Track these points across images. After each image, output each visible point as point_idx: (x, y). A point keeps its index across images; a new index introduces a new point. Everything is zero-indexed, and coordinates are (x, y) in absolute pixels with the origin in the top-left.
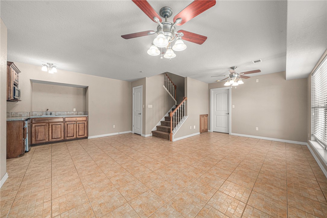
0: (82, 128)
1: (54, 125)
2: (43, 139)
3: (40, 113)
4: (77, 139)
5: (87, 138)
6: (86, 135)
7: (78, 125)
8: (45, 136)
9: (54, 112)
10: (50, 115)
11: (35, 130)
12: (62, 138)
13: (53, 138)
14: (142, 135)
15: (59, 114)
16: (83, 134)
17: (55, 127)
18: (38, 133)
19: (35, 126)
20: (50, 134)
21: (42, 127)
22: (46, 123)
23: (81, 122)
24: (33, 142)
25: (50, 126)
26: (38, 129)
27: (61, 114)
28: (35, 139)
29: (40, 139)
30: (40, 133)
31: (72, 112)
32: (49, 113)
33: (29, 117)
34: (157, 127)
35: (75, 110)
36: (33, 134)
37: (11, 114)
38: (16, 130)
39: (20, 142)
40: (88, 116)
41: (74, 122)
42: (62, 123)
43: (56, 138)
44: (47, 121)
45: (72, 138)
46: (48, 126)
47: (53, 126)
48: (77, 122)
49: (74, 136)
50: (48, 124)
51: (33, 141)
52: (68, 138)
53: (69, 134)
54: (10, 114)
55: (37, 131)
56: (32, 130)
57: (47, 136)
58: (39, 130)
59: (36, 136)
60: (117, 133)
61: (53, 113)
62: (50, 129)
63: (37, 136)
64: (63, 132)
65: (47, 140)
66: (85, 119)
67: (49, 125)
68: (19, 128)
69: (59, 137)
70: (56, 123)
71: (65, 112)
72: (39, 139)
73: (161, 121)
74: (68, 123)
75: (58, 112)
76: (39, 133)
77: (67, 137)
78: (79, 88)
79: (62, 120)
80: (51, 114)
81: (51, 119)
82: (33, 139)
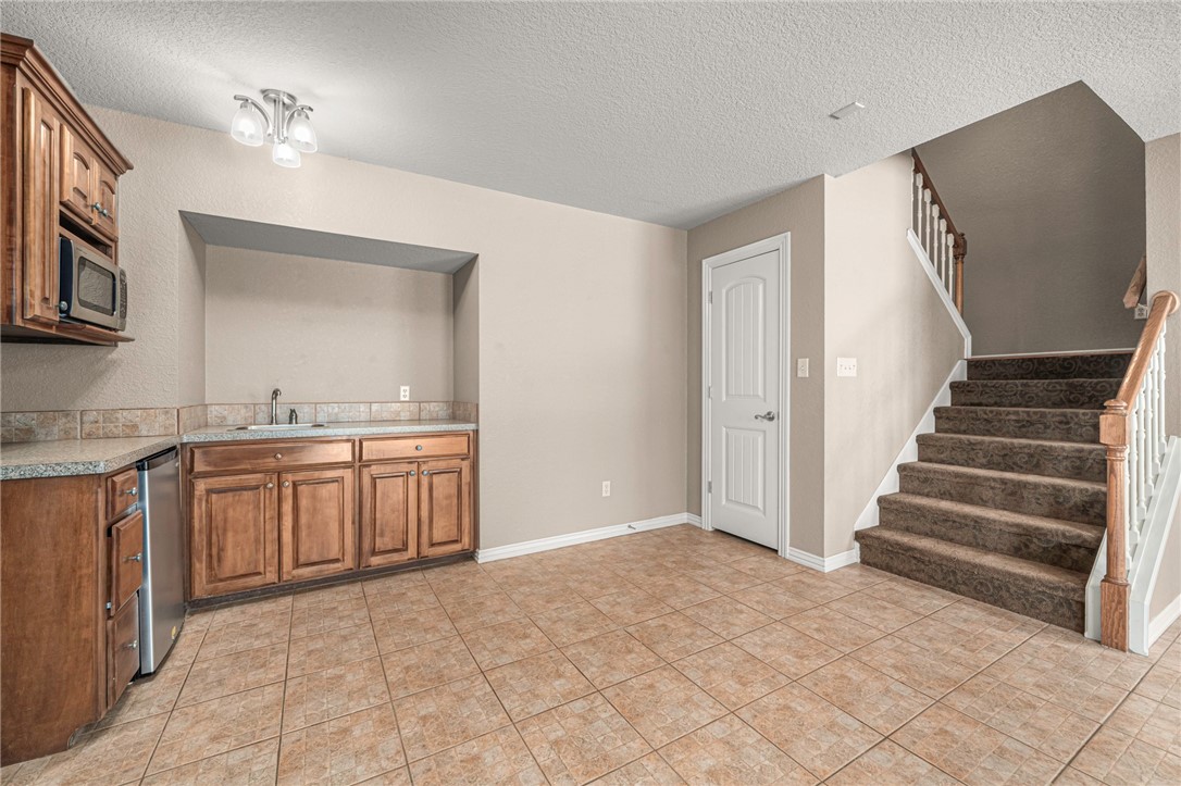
0: (448, 497)
1: (304, 482)
2: (251, 569)
3: (243, 411)
4: (422, 563)
5: (469, 556)
6: (466, 540)
7: (425, 481)
8: (257, 551)
9: (306, 409)
10: (291, 423)
11: (210, 516)
12: (349, 563)
13: (302, 559)
14: (788, 552)
15: (333, 418)
16: (454, 535)
17: (314, 497)
18: (225, 530)
19: (209, 492)
20: (287, 536)
21: (247, 495)
22: (265, 472)
23: (442, 465)
24: (201, 588)
25: (288, 491)
26: (225, 511)
27: (343, 417)
28: (210, 567)
29: (235, 566)
30: (236, 532)
31: (395, 406)
32: (282, 413)
33: (174, 441)
34: (881, 500)
35: (405, 392)
36: (199, 540)
37: (82, 423)
38: (56, 545)
39: (86, 634)
40: (476, 432)
41: (404, 468)
42: (348, 474)
43: (315, 558)
44: (270, 462)
45: (395, 557)
46: (275, 492)
47: (301, 488)
48: (424, 467)
49: (405, 548)
50: (275, 477)
51: (197, 577)
52: (376, 561)
53: (382, 535)
54: (74, 417)
55: (219, 519)
56: (191, 518)
57: (271, 548)
58: (231, 513)
59: (215, 551)
60: (620, 530)
61: (304, 413)
62: (287, 507)
63: (221, 550)
64: (353, 523)
65: (271, 577)
66: (461, 445)
67: (280, 486)
68: (77, 531)
69: (332, 556)
70: (317, 474)
71: (362, 407)
72: (227, 570)
73: (898, 461)
74: (375, 470)
75: (325, 407)
76: (230, 535)
77: (374, 553)
78: (423, 274)
79: (343, 453)
80: (293, 416)
81: (291, 451)
82: (200, 568)
